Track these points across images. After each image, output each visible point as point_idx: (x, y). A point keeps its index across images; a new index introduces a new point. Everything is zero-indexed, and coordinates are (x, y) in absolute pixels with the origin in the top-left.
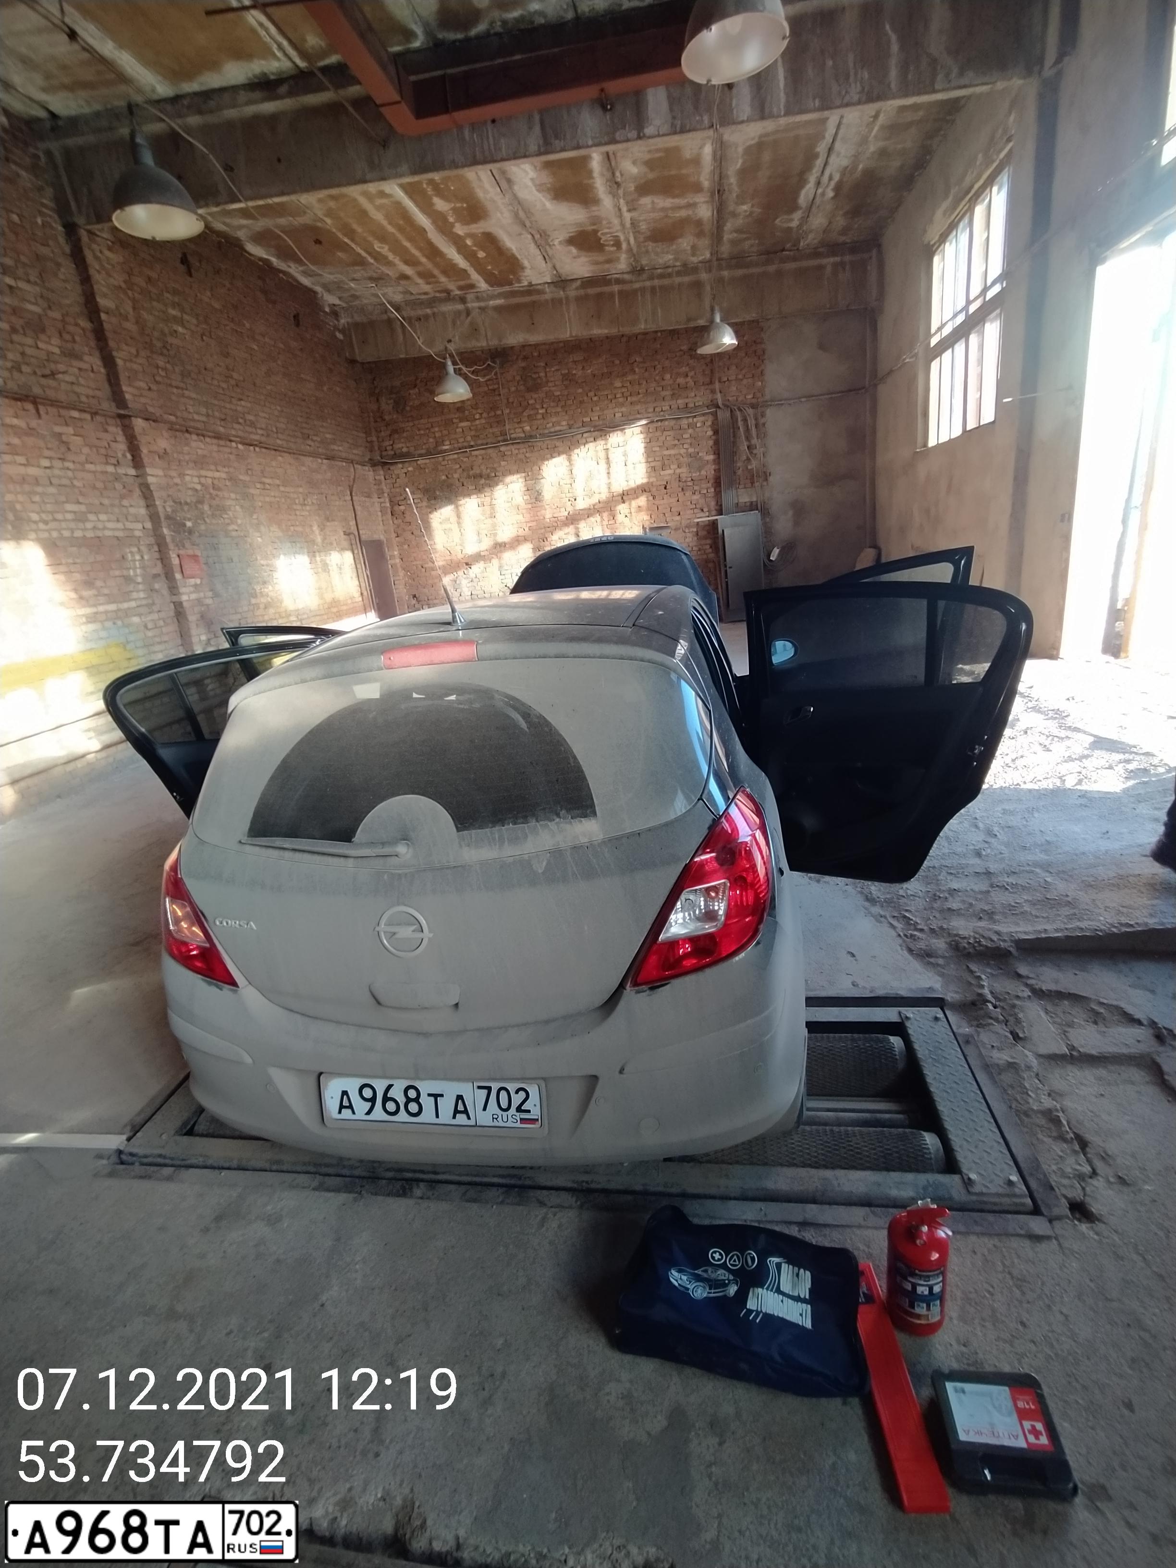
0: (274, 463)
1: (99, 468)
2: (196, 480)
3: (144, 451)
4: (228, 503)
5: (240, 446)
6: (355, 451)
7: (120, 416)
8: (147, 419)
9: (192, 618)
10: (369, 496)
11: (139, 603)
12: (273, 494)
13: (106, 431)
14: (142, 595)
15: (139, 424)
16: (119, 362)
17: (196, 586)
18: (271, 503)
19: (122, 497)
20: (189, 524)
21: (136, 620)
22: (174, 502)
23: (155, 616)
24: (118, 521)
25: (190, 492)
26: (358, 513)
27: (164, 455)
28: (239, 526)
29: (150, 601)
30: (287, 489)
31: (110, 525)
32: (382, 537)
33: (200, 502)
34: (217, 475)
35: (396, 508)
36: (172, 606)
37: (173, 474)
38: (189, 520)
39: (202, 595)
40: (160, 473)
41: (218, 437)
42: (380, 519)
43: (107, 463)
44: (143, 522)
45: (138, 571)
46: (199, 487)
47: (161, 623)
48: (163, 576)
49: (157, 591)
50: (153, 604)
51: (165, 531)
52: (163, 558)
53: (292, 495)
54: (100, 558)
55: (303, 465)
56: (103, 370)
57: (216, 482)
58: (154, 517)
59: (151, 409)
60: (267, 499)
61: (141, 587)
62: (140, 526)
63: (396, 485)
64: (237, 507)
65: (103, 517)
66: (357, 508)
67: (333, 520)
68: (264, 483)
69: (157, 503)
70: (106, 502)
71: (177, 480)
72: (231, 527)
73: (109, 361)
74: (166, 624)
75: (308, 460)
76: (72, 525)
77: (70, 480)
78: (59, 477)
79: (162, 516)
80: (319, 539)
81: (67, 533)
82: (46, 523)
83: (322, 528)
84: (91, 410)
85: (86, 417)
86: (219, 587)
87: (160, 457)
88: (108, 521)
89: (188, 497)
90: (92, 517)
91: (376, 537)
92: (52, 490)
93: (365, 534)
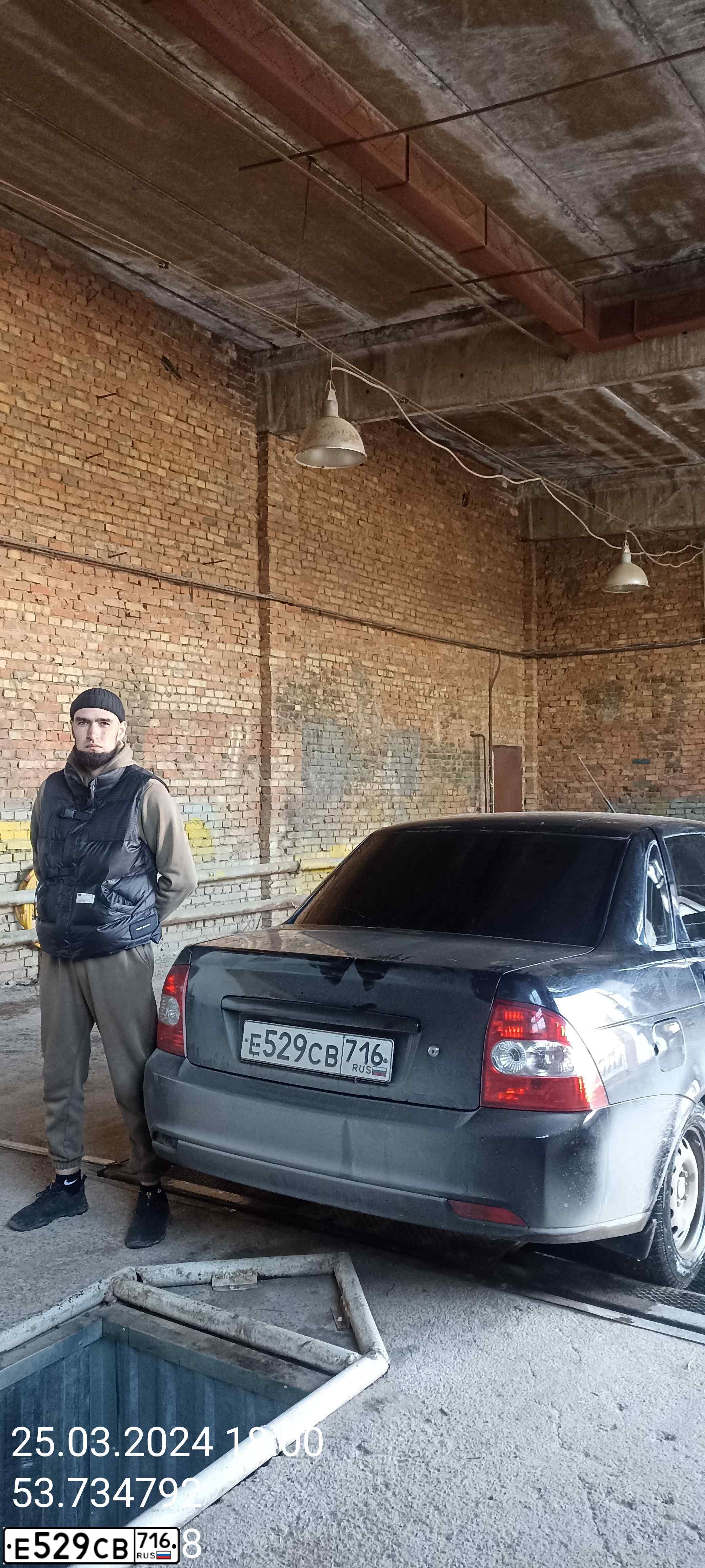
0: (404, 651)
2: (316, 663)
3: (273, 634)
4: (345, 689)
5: (371, 630)
6: (507, 641)
7: (260, 599)
8: (284, 603)
9: (276, 806)
10: (514, 693)
11: (228, 783)
12: (395, 682)
13: (245, 613)
14: (234, 774)
15: (275, 607)
16: (273, 550)
17: (288, 773)
18: (390, 694)
19: (242, 676)
20: (298, 708)
21: (221, 799)
22: (289, 684)
23: (240, 798)
24: (232, 699)
25: (307, 675)
26: (495, 712)
27: (291, 637)
28: (349, 714)
29: (240, 783)
30: (413, 679)
31: (223, 702)
32: (520, 744)
33: (314, 686)
34: (339, 659)
35: (546, 710)
36: (259, 789)
37: (295, 656)
38: (299, 703)
39: (292, 782)
40: (283, 654)
41: (350, 620)
42: (522, 721)
43: (238, 643)
44: (254, 702)
45: (237, 750)
46: (317, 671)
47: (244, 807)
48: (259, 759)
49: (248, 772)
50: (242, 785)
51: (273, 713)
52: (265, 741)
53: (417, 686)
54: (206, 733)
55: (439, 654)
56: (256, 557)
57: (337, 666)
58: (265, 699)
59: (290, 594)
60: (388, 688)
61: (235, 766)
62: (250, 705)
63: (552, 682)
64: (353, 696)
65: (219, 694)
66: (496, 706)
67: (461, 717)
68: (388, 671)
69: (273, 684)
70: (226, 679)
71: (298, 663)
72: (339, 716)
73: (264, 548)
74: (249, 809)
75: (444, 649)
76: (190, 699)
77: (200, 656)
78: (192, 654)
79: (273, 697)
80: (438, 738)
81: (184, 707)
82: (169, 695)
83: (445, 725)
84: (238, 595)
85: (231, 599)
86: (312, 776)
87: (287, 639)
88: (223, 698)
89: (304, 680)
90: (209, 693)
91: (512, 742)
92: (183, 665)
93: (498, 739)
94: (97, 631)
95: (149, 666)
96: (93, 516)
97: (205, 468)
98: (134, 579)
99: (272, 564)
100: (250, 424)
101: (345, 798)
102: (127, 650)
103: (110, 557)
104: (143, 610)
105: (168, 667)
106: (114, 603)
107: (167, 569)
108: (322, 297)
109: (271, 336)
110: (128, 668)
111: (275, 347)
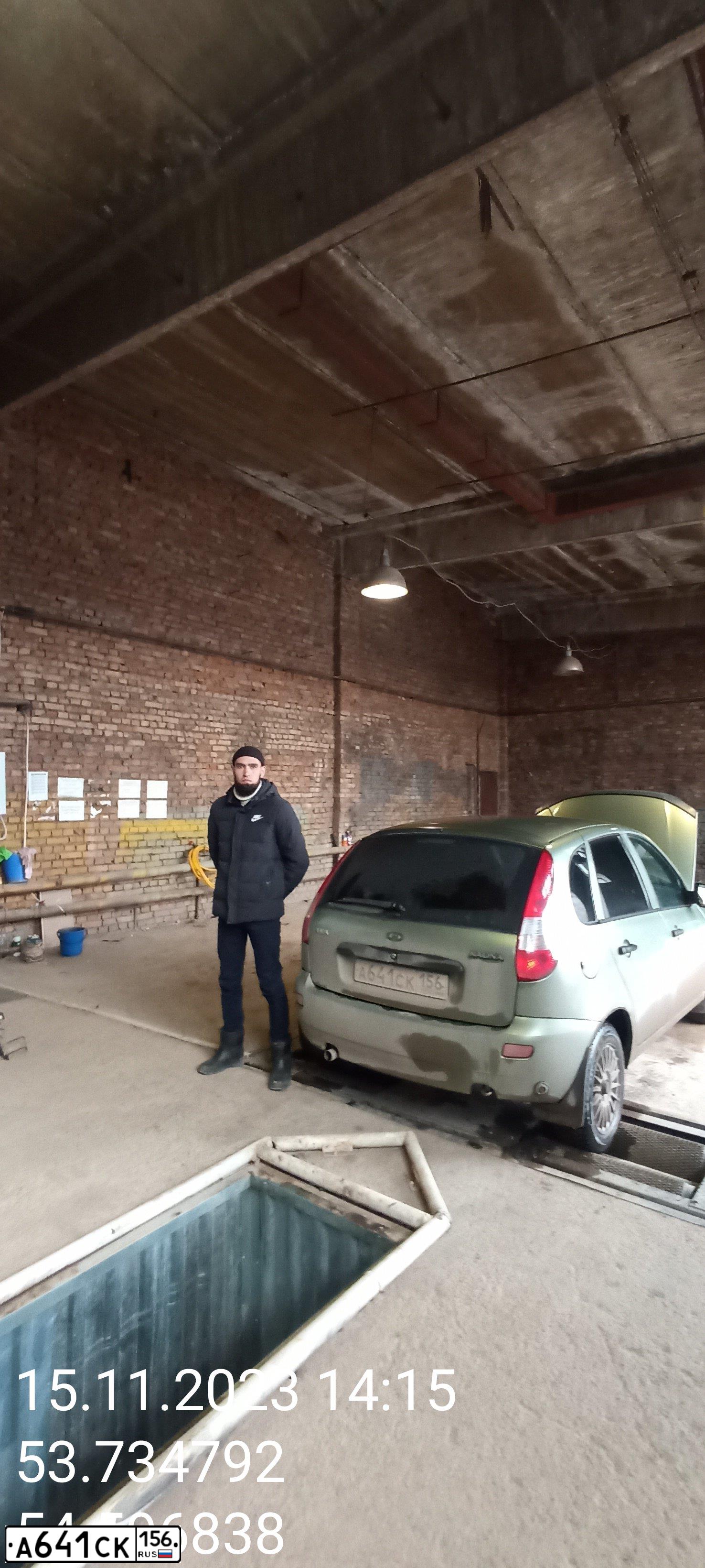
0: (424, 711)
1: (315, 709)
2: (369, 719)
3: (343, 700)
4: (387, 735)
5: (403, 699)
6: (488, 704)
7: (335, 680)
8: (349, 681)
9: (343, 810)
10: (492, 738)
11: (314, 795)
12: (418, 731)
13: (325, 688)
14: (317, 790)
15: (344, 684)
16: (343, 648)
17: (351, 789)
18: (415, 738)
19: (323, 727)
20: (358, 748)
21: (309, 805)
22: (352, 733)
23: (320, 805)
24: (316, 742)
25: (363, 727)
26: (482, 751)
27: (354, 703)
28: (389, 751)
29: (321, 795)
30: (430, 729)
31: (311, 744)
32: (497, 770)
33: (367, 734)
34: (384, 716)
35: (513, 749)
36: (333, 799)
37: (356, 715)
38: (358, 745)
39: (354, 795)
40: (349, 714)
41: (391, 692)
42: (498, 756)
43: (321, 707)
44: (330, 744)
45: (319, 775)
46: (369, 724)
47: (323, 811)
48: (332, 780)
49: (326, 788)
50: (322, 797)
51: (342, 751)
52: (336, 769)
53: (432, 733)
54: (300, 764)
55: (445, 713)
56: (333, 653)
57: (382, 721)
58: (337, 742)
59: (353, 675)
60: (414, 735)
61: (318, 785)
62: (327, 746)
63: (517, 731)
64: (392, 740)
65: (309, 739)
66: (482, 746)
67: (459, 753)
68: (412, 724)
69: (342, 733)
70: (313, 730)
71: (358, 719)
72: (383, 752)
73: (337, 648)
74: (326, 811)
75: (449, 710)
76: (291, 742)
77: (298, 716)
78: (293, 714)
79: (342, 740)
80: (445, 766)
81: (286, 747)
82: (277, 739)
83: (449, 758)
84: (320, 676)
85: (316, 679)
86: (366, 792)
87: (351, 704)
88: (311, 742)
89: (362, 730)
90: (303, 738)
91: (491, 769)
92: (286, 721)
93: (483, 766)
94: (234, 700)
95: (266, 721)
96: (234, 629)
97: (301, 598)
98: (258, 667)
99: (343, 657)
100: (330, 571)
101: (387, 805)
102: (252, 711)
103: (243, 654)
104: (263, 686)
105: (277, 722)
106: (244, 682)
107: (278, 661)
108: (377, 492)
109: (344, 517)
110: (253, 723)
111: (346, 524)
